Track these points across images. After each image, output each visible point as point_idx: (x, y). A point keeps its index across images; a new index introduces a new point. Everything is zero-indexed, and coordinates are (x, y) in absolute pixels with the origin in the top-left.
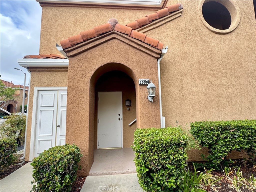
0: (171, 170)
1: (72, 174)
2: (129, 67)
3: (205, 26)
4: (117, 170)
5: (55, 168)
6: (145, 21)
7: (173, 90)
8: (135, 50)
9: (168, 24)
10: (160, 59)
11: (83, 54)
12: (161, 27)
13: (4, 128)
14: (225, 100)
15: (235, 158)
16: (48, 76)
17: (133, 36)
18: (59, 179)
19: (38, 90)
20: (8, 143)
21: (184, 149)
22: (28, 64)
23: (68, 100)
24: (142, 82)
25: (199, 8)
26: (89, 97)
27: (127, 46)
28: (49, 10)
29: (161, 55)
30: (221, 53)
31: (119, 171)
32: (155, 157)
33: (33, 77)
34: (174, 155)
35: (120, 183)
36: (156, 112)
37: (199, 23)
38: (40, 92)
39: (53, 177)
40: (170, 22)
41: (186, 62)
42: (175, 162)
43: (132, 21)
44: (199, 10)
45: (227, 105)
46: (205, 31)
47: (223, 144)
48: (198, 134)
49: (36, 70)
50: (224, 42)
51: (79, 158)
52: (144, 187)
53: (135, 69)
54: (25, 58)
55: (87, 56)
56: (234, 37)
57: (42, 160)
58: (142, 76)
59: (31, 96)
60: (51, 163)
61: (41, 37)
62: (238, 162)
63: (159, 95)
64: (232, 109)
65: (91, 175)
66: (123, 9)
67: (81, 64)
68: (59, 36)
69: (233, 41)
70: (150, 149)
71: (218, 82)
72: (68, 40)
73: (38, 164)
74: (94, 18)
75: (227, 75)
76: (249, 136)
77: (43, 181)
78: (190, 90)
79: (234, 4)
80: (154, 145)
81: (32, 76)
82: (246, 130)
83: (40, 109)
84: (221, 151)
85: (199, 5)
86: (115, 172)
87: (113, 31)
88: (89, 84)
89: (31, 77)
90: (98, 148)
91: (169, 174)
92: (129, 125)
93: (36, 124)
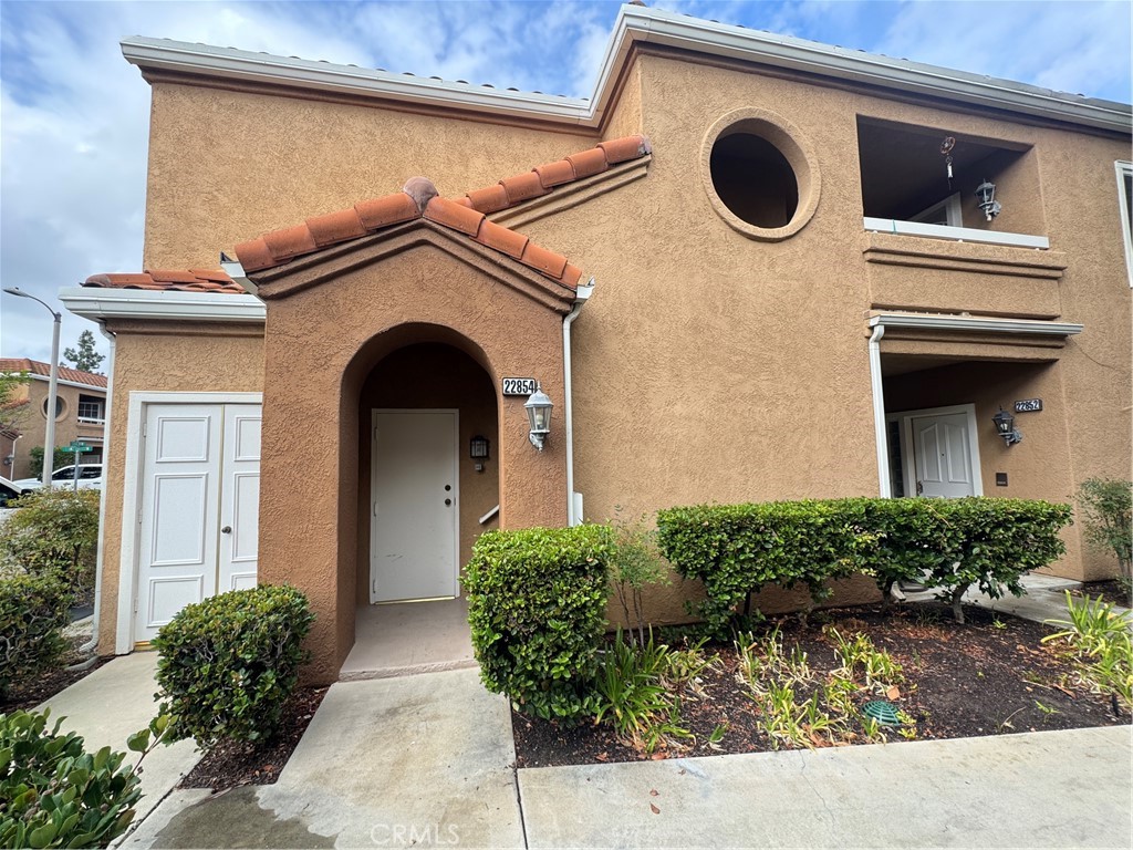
0: (560, 635)
1: (282, 671)
2: (472, 338)
3: (718, 214)
4: (430, 661)
5: (232, 650)
6: (532, 186)
7: (614, 410)
8: (491, 283)
9: (606, 198)
10: (573, 316)
11: (317, 290)
12: (582, 209)
13: (13, 540)
14: (765, 441)
15: (786, 611)
16: (185, 353)
17: (487, 242)
18: (245, 680)
19: (146, 404)
20: (38, 593)
21: (595, 578)
22: (105, 307)
23: (263, 442)
24: (511, 386)
25: (701, 153)
26: (337, 433)
27: (467, 270)
28: (181, 98)
29: (574, 303)
30: (761, 300)
31: (436, 664)
32: (517, 602)
33: (123, 355)
34: (568, 596)
35: (437, 694)
36: (555, 480)
37: (700, 204)
38: (151, 409)
39: (223, 677)
40: (612, 193)
41: (655, 325)
42: (571, 612)
43: (497, 166)
44: (700, 160)
45: (771, 457)
46: (716, 227)
47: (735, 568)
48: (672, 544)
49: (135, 329)
50: (772, 265)
51: (305, 624)
52: (491, 683)
53: (490, 343)
54: (90, 284)
55: (332, 297)
56: (800, 254)
57: (188, 630)
58: (513, 369)
59: (116, 423)
60: (216, 637)
61: (148, 200)
62: (789, 621)
63: (564, 429)
64: (785, 468)
65: (344, 680)
66: (466, 120)
67: (309, 325)
68: (223, 200)
69: (797, 265)
70: (506, 583)
71: (748, 389)
72: (264, 244)
73: (176, 641)
74: (358, 146)
75: (775, 367)
76: (802, 545)
77: (192, 689)
78: (665, 411)
79: (804, 150)
80: (517, 571)
81: (119, 352)
82: (795, 529)
83: (153, 472)
84: (728, 589)
85: (702, 146)
86: (423, 665)
87: (419, 220)
88: (339, 389)
89: (117, 356)
90: (372, 602)
91: (555, 645)
92: (482, 520)
93: (139, 523)
